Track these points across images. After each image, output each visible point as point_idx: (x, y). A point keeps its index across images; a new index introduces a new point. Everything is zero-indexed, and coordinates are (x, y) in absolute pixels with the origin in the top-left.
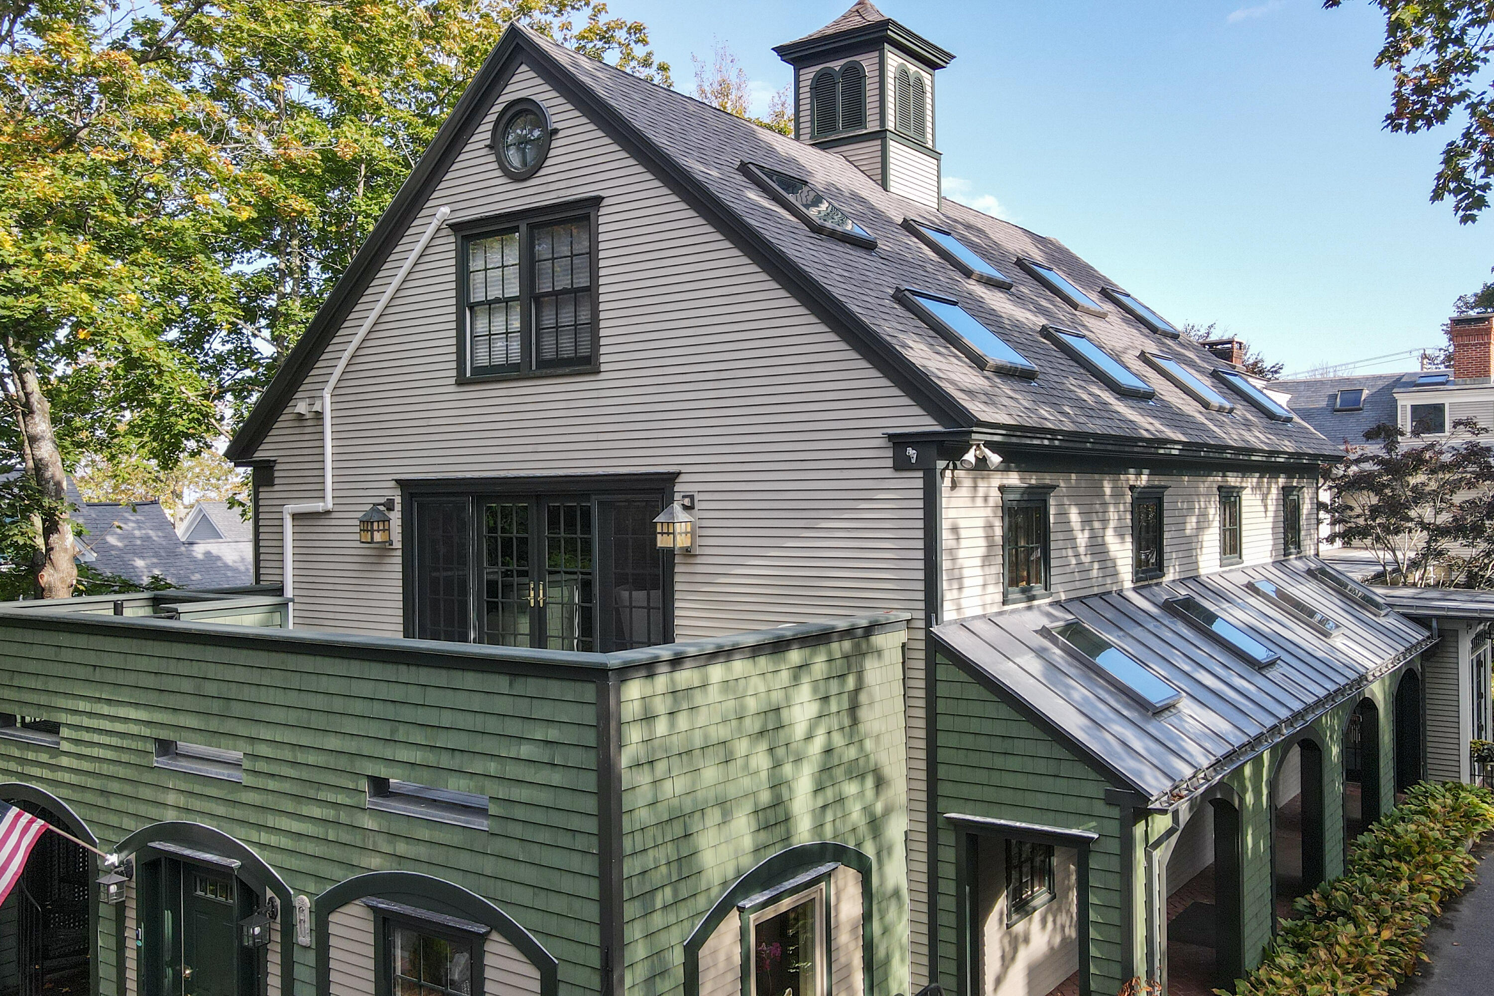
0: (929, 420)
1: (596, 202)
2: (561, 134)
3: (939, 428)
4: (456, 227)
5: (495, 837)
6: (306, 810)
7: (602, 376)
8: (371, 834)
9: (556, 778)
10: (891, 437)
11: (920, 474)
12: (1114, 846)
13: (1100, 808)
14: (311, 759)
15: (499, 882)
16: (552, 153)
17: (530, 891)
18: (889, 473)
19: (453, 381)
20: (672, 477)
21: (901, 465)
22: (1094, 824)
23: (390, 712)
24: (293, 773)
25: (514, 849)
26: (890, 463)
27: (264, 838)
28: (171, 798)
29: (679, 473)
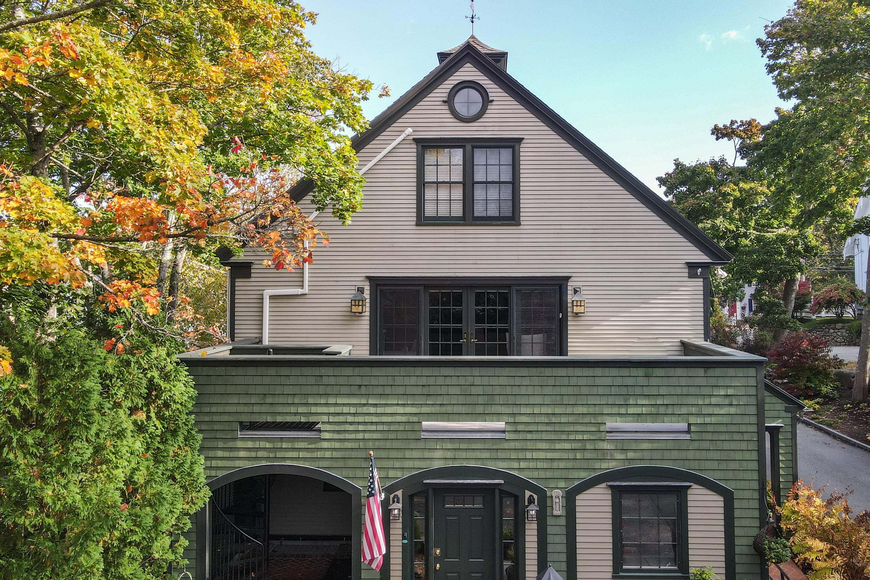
0: (706, 257)
1: (520, 140)
2: (494, 103)
3: (710, 261)
4: (417, 141)
5: (694, 442)
6: (558, 446)
7: (521, 227)
8: (608, 451)
9: (733, 410)
10: (687, 263)
11: (702, 280)
12: (789, 428)
13: (783, 414)
14: (563, 420)
15: (697, 461)
16: (488, 111)
17: (716, 462)
18: (687, 279)
19: (414, 223)
20: (568, 278)
21: (692, 275)
22: (781, 420)
23: (624, 391)
24: (549, 428)
25: (705, 445)
26: (687, 275)
27: (523, 465)
28: (438, 454)
29: (570, 277)
